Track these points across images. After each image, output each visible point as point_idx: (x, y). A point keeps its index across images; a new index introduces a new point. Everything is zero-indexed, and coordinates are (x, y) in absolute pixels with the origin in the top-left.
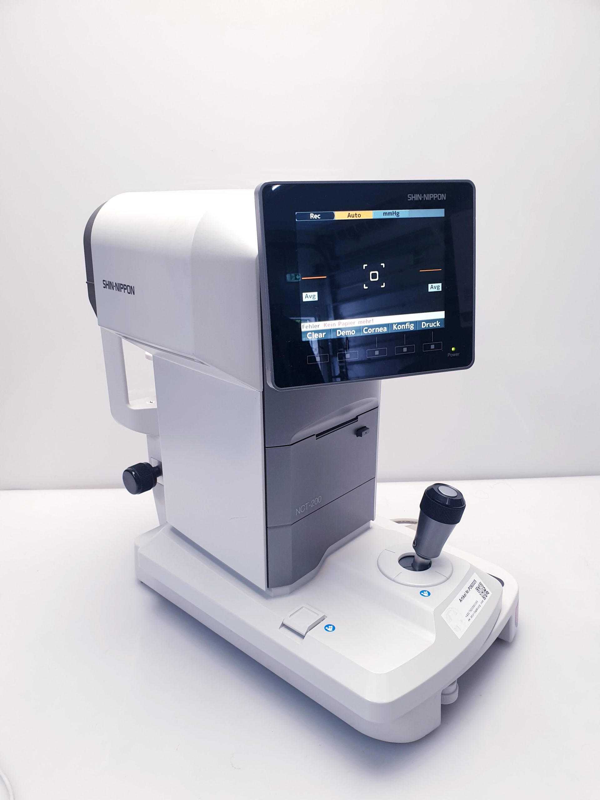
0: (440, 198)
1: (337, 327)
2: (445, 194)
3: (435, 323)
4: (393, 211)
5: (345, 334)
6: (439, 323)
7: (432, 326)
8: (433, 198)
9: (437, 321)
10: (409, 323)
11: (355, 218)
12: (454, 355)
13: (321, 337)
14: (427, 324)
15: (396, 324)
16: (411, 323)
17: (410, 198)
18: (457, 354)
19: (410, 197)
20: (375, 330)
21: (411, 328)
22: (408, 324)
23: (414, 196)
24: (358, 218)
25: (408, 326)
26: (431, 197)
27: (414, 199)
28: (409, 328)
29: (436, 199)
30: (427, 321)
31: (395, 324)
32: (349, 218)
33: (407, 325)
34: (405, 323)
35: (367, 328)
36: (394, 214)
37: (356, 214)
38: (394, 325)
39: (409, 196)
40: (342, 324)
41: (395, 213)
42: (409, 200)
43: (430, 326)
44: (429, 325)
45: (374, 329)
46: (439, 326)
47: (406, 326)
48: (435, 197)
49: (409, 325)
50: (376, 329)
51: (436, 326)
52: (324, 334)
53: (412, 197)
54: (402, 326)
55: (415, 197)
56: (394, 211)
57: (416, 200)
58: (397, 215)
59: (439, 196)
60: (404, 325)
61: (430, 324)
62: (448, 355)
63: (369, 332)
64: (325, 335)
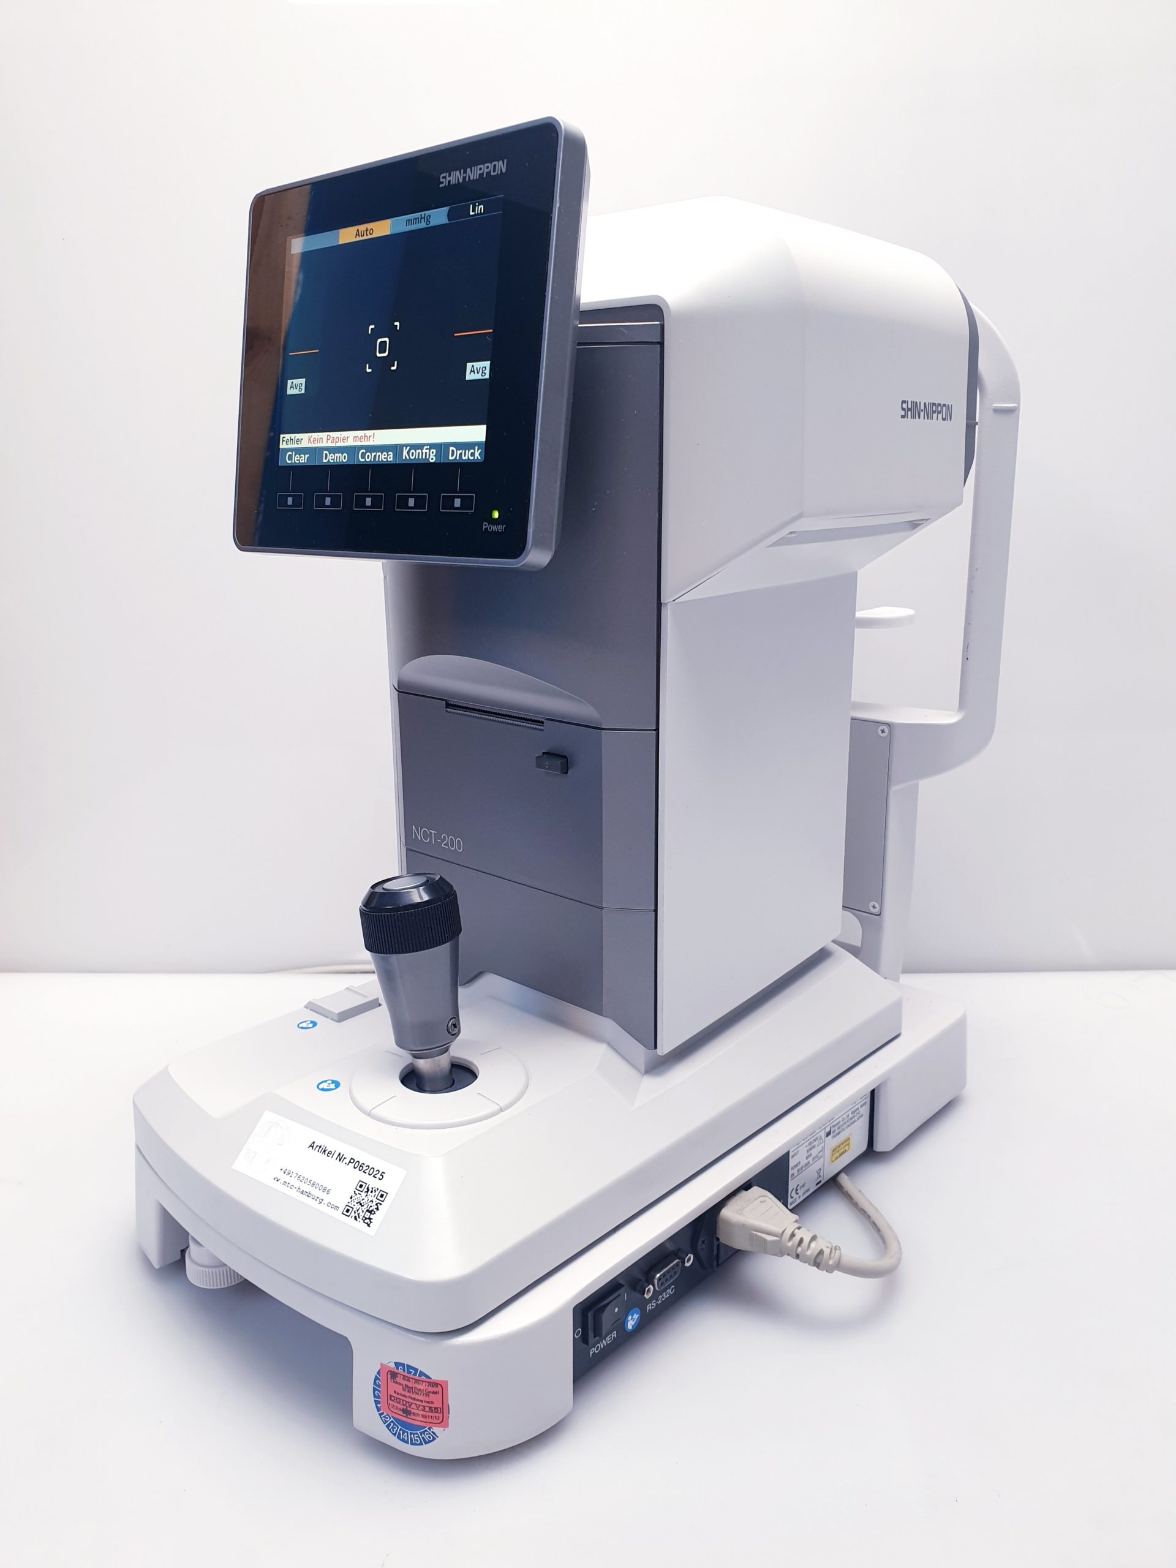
1: (324, 444)
3: (473, 451)
5: (334, 459)
6: (480, 451)
7: (466, 458)
9: (477, 448)
10: (428, 447)
12: (495, 528)
13: (303, 461)
14: (459, 452)
15: (408, 448)
16: (432, 446)
18: (500, 528)
20: (375, 456)
21: (431, 457)
22: (426, 449)
25: (426, 453)
28: (428, 457)
30: (460, 446)
31: (406, 445)
33: (424, 451)
34: (420, 446)
35: (364, 451)
38: (405, 448)
40: (331, 439)
43: (464, 458)
44: (461, 454)
45: (375, 454)
46: (479, 458)
47: (422, 453)
49: (428, 451)
50: (378, 454)
51: (472, 458)
52: (307, 456)
54: (417, 451)
60: (420, 451)
61: (464, 451)
62: (484, 527)
63: (368, 460)
64: (308, 458)
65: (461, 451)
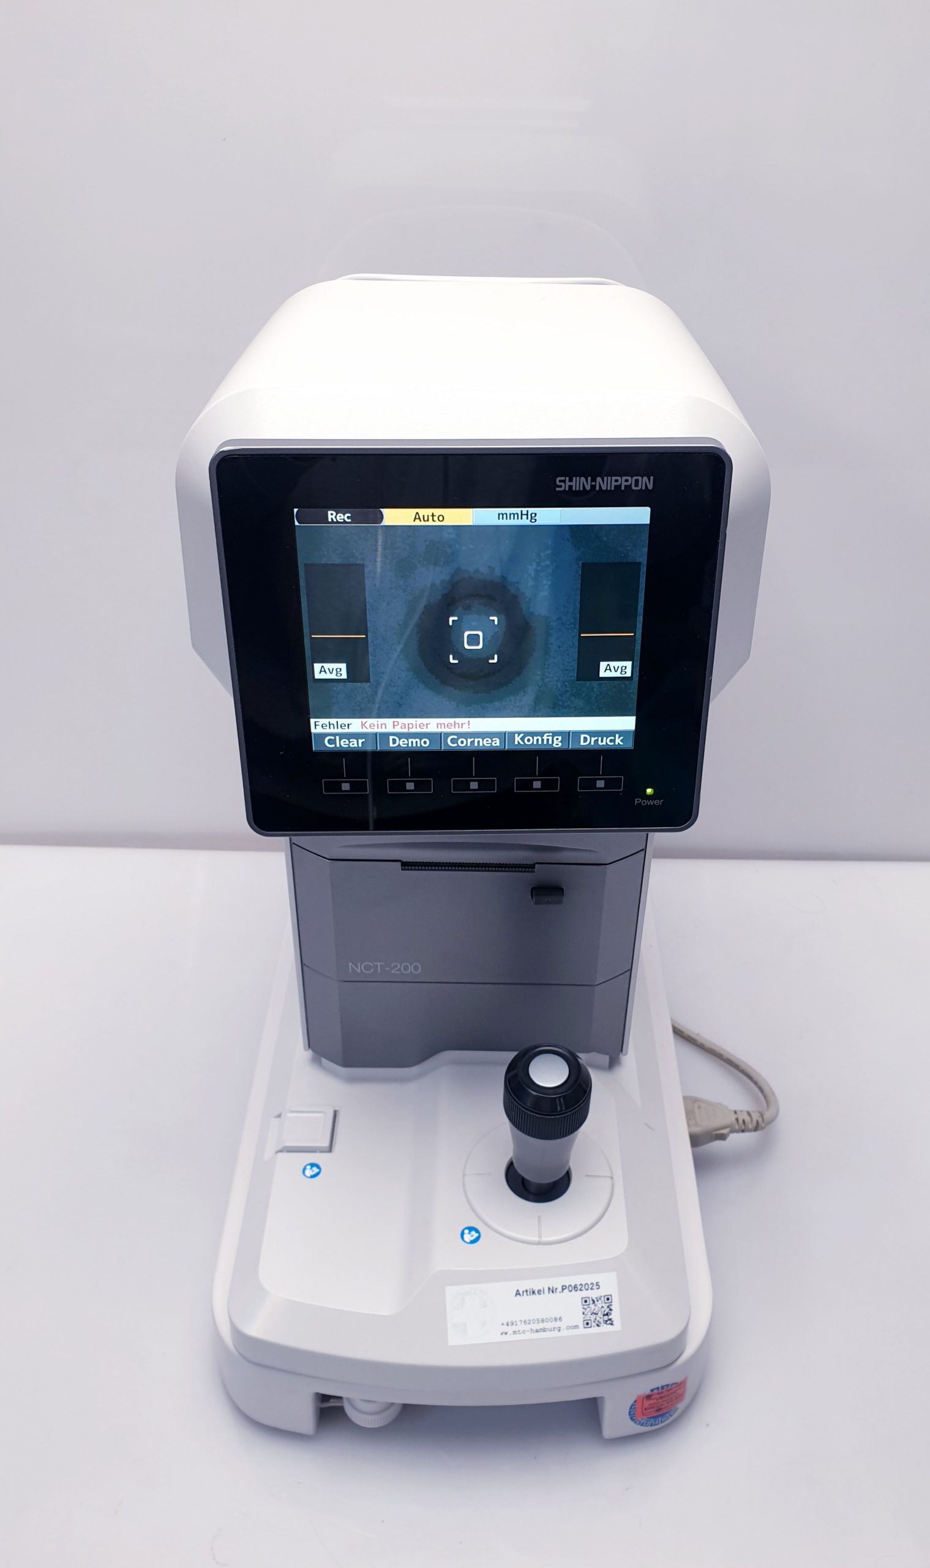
0: (637, 485)
1: (390, 729)
2: (652, 478)
3: (613, 738)
4: (522, 511)
5: (408, 744)
6: (621, 738)
7: (604, 743)
8: (621, 485)
9: (617, 736)
10: (551, 734)
11: (431, 523)
12: (651, 803)
13: (356, 745)
14: (594, 739)
15: (522, 735)
16: (555, 734)
17: (561, 486)
18: (657, 802)
19: (563, 484)
20: (473, 742)
21: (555, 743)
22: (547, 736)
23: (571, 480)
24: (438, 523)
25: (548, 740)
26: (614, 484)
27: (571, 487)
28: (550, 742)
29: (628, 487)
30: (592, 734)
31: (519, 734)
32: (417, 523)
33: (545, 738)
34: (542, 734)
35: (456, 737)
36: (524, 517)
37: (433, 515)
38: (516, 735)
39: (560, 481)
40: (400, 725)
41: (527, 515)
42: (558, 489)
43: (600, 743)
44: (597, 741)
45: (472, 739)
46: (621, 743)
47: (543, 740)
48: (624, 484)
49: (550, 738)
50: (476, 740)
51: (613, 744)
52: (360, 741)
53: (568, 483)
54: (535, 738)
55: (573, 484)
56: (525, 510)
57: (576, 490)
58: (531, 519)
59: (637, 481)
60: (539, 738)
61: (600, 739)
62: (636, 802)
63: (460, 745)
64: (363, 742)
65: (596, 738)
